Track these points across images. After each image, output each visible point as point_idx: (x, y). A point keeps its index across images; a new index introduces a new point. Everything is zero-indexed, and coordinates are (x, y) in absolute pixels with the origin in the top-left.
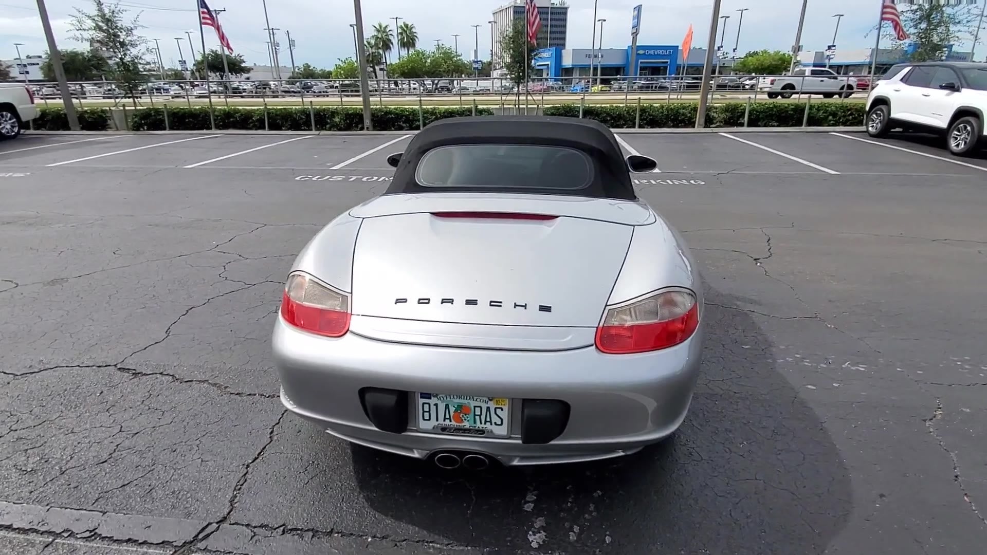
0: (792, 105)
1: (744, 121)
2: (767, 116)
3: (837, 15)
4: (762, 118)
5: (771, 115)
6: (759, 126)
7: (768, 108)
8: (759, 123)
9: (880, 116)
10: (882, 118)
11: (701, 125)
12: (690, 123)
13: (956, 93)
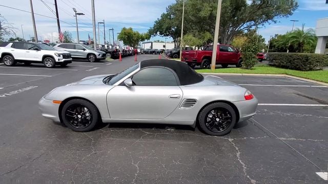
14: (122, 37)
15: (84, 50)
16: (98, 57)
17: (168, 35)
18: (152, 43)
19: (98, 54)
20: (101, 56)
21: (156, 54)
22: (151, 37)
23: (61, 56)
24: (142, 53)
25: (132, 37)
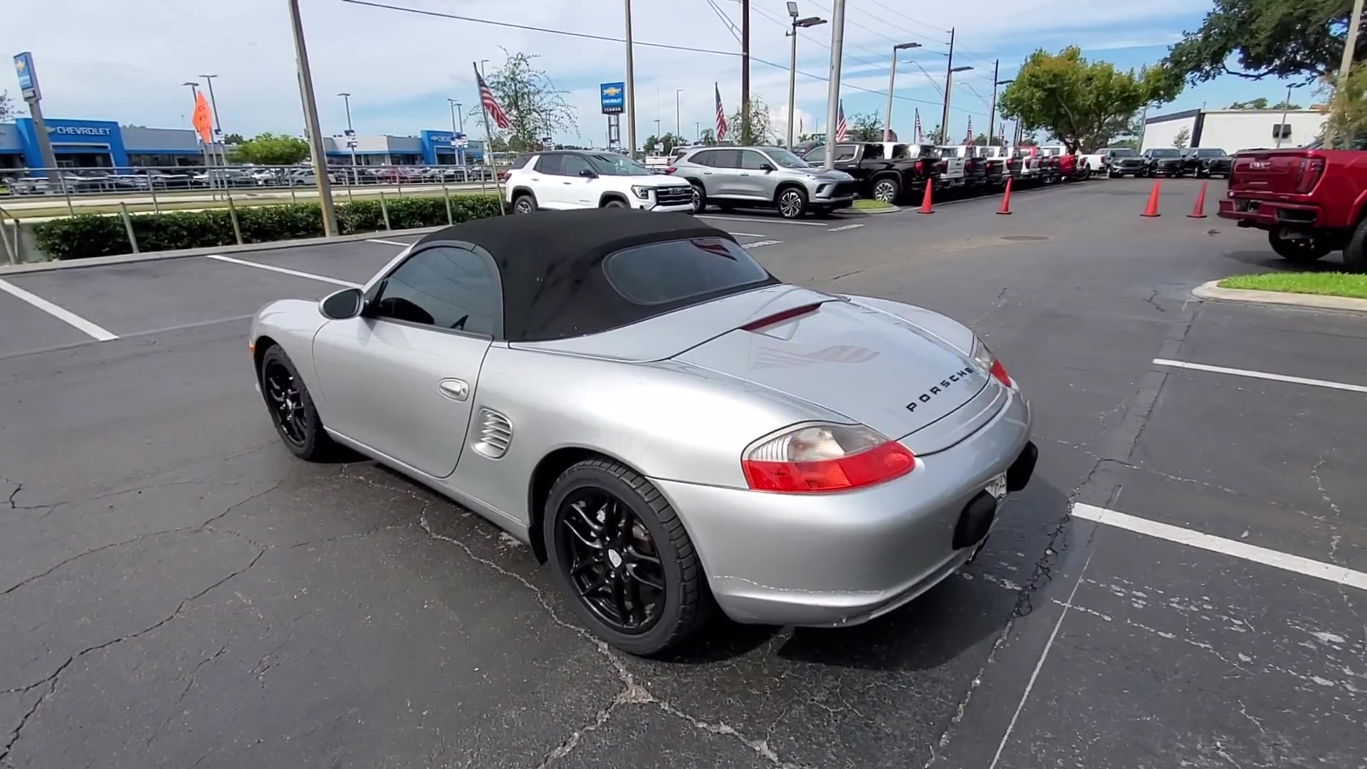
0: (431, 201)
1: (385, 222)
2: (408, 215)
3: (343, 94)
4: (403, 217)
5: (412, 214)
6: (403, 228)
7: (405, 205)
8: (403, 224)
9: (527, 207)
10: (529, 208)
11: (334, 232)
12: (317, 231)
13: (594, 180)
14: (1018, 101)
15: (769, 168)
16: (815, 198)
17: (1296, 67)
18: (1200, 117)
19: (817, 183)
20: (825, 192)
21: (1201, 176)
22: (1187, 87)
23: (651, 194)
24: (1114, 175)
25: (1071, 96)
